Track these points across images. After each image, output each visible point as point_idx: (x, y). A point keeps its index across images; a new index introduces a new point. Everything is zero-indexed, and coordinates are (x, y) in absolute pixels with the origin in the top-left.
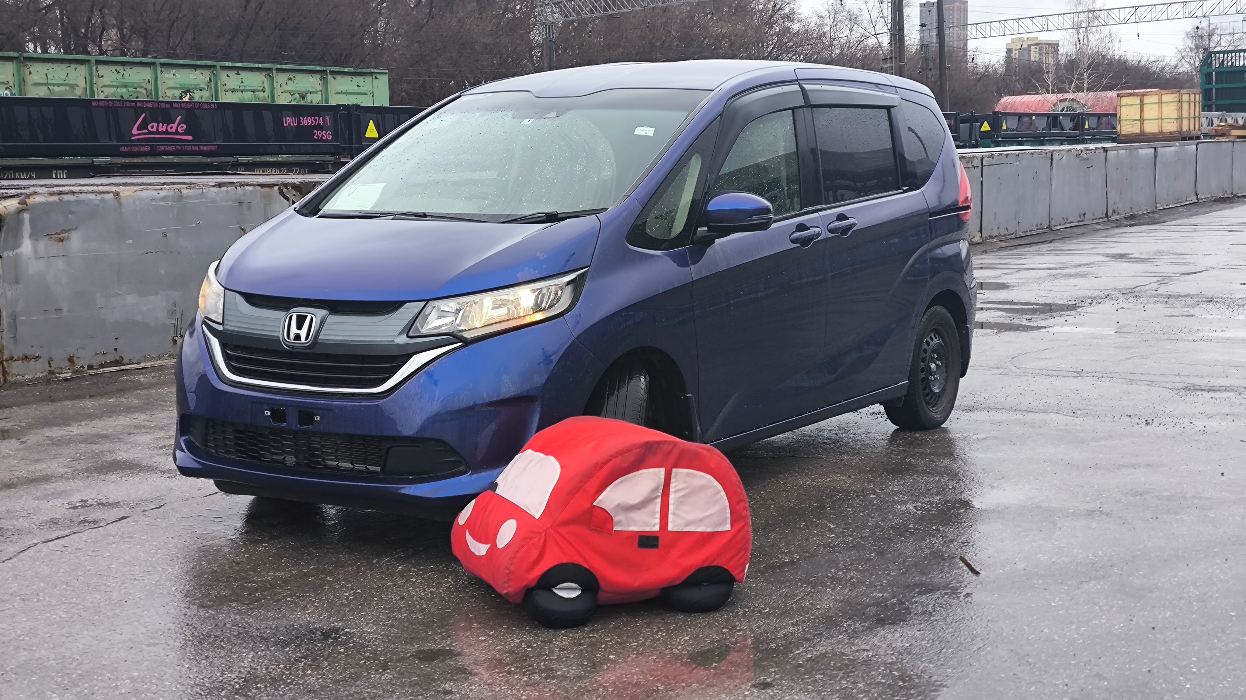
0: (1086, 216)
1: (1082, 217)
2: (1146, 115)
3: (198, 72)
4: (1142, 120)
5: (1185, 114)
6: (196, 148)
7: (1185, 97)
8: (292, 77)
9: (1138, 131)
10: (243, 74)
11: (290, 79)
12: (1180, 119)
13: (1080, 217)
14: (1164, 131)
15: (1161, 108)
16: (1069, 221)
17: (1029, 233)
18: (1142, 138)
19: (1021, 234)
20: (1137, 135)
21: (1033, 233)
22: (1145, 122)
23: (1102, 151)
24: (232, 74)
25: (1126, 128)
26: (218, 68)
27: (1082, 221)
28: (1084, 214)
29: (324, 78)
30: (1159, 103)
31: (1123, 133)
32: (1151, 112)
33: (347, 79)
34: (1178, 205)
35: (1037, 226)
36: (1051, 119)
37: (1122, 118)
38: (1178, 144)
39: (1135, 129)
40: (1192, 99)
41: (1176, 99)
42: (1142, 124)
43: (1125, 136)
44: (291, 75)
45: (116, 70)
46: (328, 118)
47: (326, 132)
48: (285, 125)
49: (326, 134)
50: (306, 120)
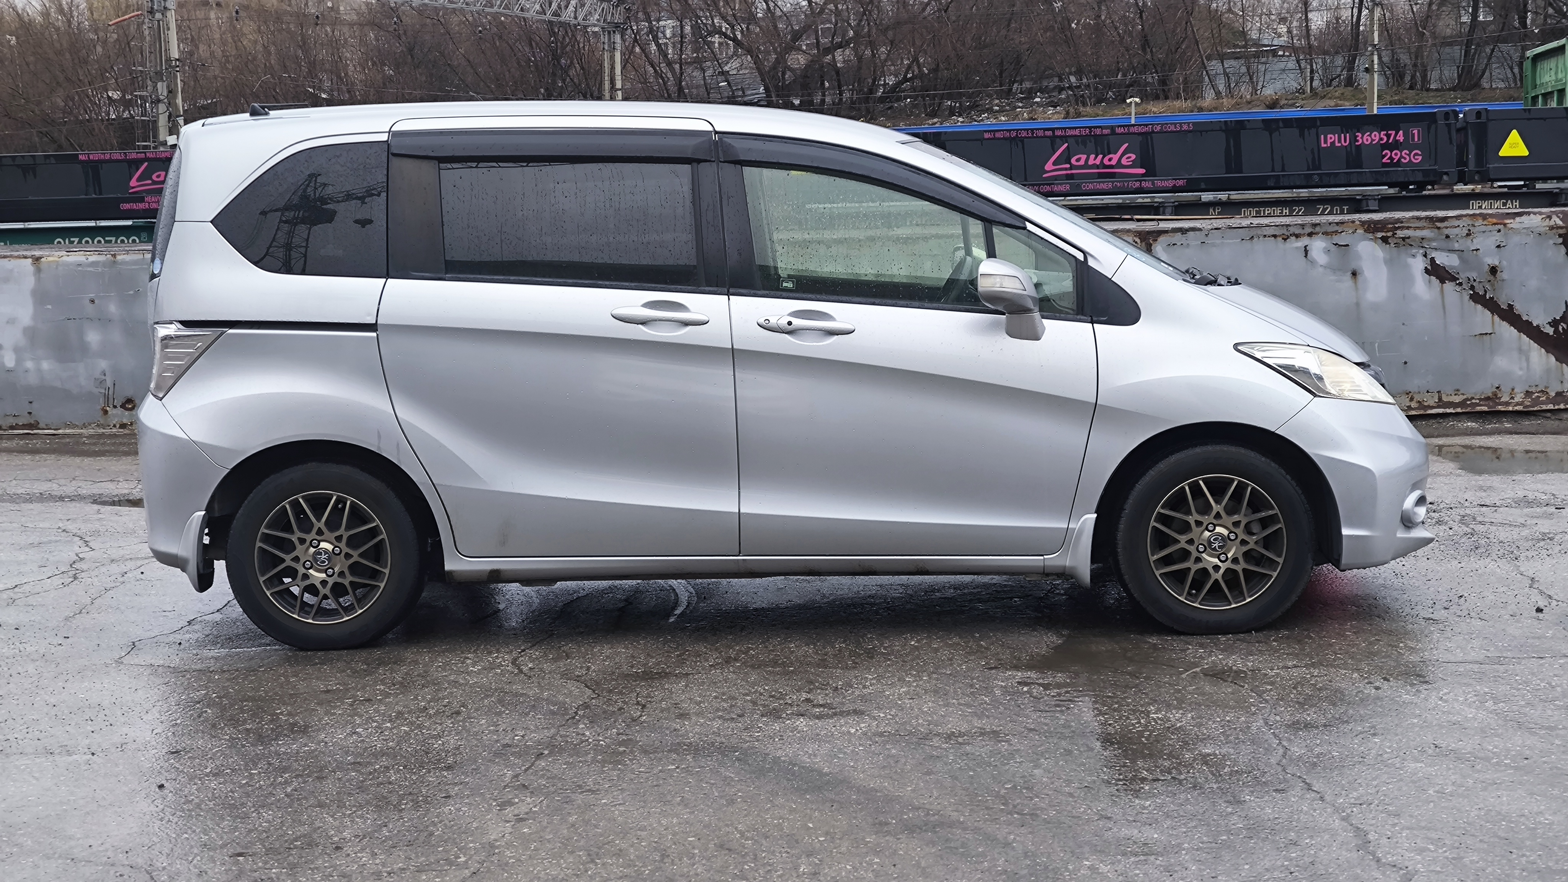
6: (1147, 184)
46: (1416, 132)
47: (1410, 153)
48: (1323, 145)
49: (1409, 155)
50: (1370, 135)
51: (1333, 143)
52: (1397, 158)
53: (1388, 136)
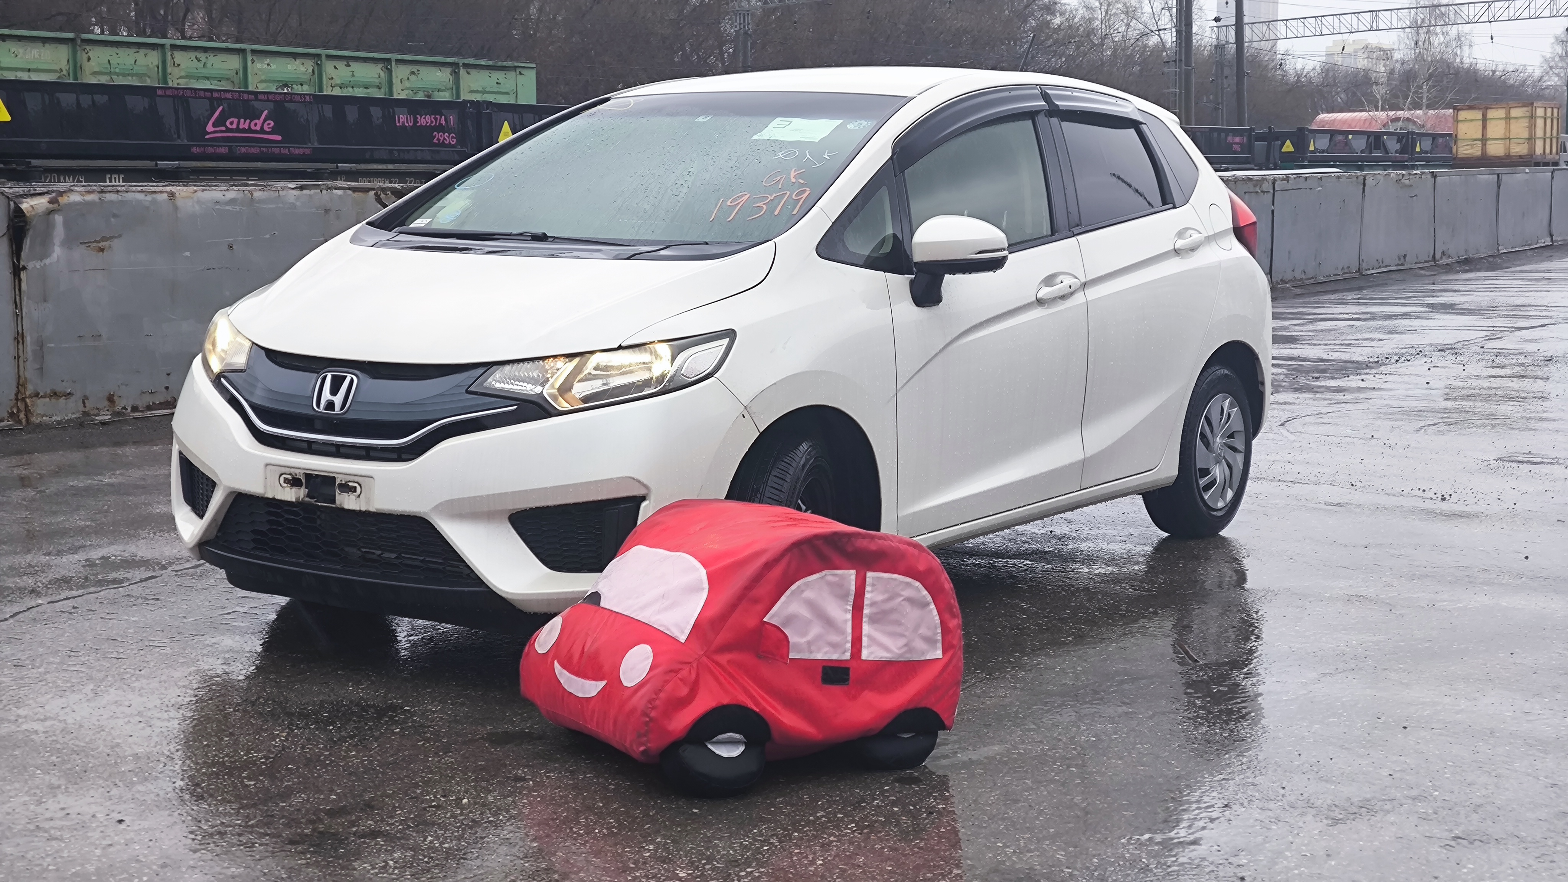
0: (1407, 258)
1: (1402, 259)
2: (1490, 134)
3: (298, 62)
4: (1484, 140)
5: (1539, 133)
6: (285, 151)
7: (1540, 112)
8: (416, 71)
9: (1479, 153)
10: (355, 66)
11: (413, 73)
12: (1531, 139)
13: (1400, 259)
14: (1511, 154)
15: (1508, 125)
16: (1384, 264)
17: (1332, 279)
18: (1484, 161)
19: (1322, 279)
20: (1478, 158)
21: (1338, 278)
22: (1489, 142)
23: (1429, 176)
24: (341, 65)
25: (1464, 150)
26: (324, 58)
27: (1402, 265)
28: (1405, 256)
29: (455, 72)
30: (1506, 118)
31: (1459, 156)
32: (1496, 129)
33: (486, 73)
34: (1527, 248)
35: (1343, 269)
36: (1372, 138)
37: (1459, 137)
38: (1527, 171)
39: (1477, 151)
40: (1549, 114)
41: (1528, 114)
42: (1484, 145)
43: (1462, 159)
44: (414, 68)
45: (196, 58)
46: (451, 117)
47: (449, 135)
48: (398, 124)
49: (448, 137)
50: (425, 118)
51: (403, 123)
52: (442, 139)
53: (436, 119)
